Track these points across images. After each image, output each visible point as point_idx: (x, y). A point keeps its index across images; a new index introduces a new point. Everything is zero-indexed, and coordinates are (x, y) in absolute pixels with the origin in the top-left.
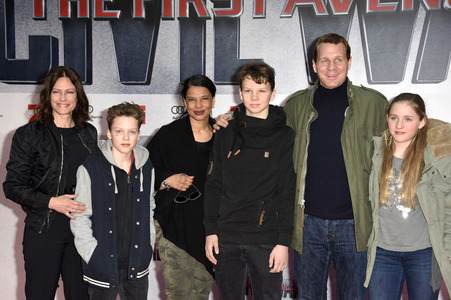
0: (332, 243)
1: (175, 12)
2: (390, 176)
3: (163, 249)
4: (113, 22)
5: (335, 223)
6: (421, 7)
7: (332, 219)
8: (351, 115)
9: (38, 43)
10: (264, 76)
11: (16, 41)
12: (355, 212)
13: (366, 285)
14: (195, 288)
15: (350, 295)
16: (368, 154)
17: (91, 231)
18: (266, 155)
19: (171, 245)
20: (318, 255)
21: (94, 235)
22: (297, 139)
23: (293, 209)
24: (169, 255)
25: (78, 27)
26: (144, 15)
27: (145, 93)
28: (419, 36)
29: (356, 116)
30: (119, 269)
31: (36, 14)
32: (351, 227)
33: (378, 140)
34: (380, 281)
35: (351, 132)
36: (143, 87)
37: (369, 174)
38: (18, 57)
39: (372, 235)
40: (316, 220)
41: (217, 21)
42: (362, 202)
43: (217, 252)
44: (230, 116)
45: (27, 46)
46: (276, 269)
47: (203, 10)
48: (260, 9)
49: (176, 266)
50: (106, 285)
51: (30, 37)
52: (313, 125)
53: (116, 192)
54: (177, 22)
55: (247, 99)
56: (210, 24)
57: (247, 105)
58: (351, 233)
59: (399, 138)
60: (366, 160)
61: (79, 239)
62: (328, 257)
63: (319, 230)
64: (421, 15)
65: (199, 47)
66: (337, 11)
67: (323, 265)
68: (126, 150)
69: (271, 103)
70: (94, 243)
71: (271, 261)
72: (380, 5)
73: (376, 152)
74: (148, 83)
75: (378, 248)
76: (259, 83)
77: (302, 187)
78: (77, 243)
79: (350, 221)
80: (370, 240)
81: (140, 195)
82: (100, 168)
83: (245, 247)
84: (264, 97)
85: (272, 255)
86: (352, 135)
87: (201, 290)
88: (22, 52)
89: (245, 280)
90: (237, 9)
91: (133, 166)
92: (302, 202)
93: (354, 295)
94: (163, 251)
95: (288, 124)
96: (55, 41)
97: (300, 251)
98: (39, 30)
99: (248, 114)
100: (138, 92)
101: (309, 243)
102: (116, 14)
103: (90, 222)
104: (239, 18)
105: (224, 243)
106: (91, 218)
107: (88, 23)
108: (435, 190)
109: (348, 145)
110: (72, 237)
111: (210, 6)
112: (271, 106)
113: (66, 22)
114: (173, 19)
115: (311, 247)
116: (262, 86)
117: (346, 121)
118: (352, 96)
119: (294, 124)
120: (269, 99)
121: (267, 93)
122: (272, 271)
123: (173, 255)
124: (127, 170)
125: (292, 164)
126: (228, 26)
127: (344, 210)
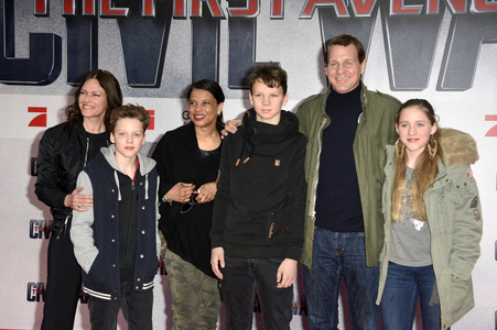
0: (342, 257)
1: (188, 10)
2: (403, 187)
3: (169, 261)
4: (121, 20)
5: (345, 236)
6: (447, 10)
7: (341, 231)
8: (365, 122)
9: (40, 42)
10: (276, 79)
11: (16, 38)
12: (366, 224)
13: (378, 303)
14: (203, 302)
15: (362, 313)
16: (381, 163)
17: (92, 240)
18: (277, 163)
19: (176, 257)
20: (327, 269)
21: (95, 244)
22: (309, 147)
23: (304, 221)
24: (175, 268)
25: (83, 26)
26: (154, 14)
27: (154, 96)
28: (445, 41)
29: (369, 122)
30: (122, 281)
31: (37, 11)
32: (362, 241)
33: (391, 149)
34: (392, 299)
35: (364, 139)
36: (152, 90)
37: (382, 185)
38: (17, 56)
39: (384, 250)
40: (326, 232)
41: (231, 21)
42: (374, 214)
43: (223, 266)
44: (240, 122)
45: (27, 44)
46: (285, 283)
47: (217, 9)
48: (277, 9)
49: (182, 279)
50: (107, 297)
51: (31, 34)
52: (325, 132)
53: (120, 199)
54: (189, 21)
55: (258, 104)
56: (224, 25)
57: (258, 110)
58: (361, 247)
59: (412, 146)
60: (380, 169)
61: (79, 248)
62: (338, 272)
63: (328, 243)
64: (447, 19)
65: (212, 49)
66: (359, 13)
67: (333, 279)
68: (130, 153)
69: (283, 108)
70: (95, 252)
71: (279, 276)
72: (404, 7)
73: (389, 161)
74: (158, 86)
75: (390, 262)
76: (271, 86)
77: (313, 199)
78: (77, 253)
79: (361, 234)
80: (382, 255)
81: (145, 202)
82: (102, 173)
83: (253, 261)
84: (275, 101)
85: (280, 269)
86: (365, 143)
87: (209, 304)
88: (22, 51)
89: (253, 295)
90: (254, 8)
91: (138, 172)
92: (313, 213)
93: (367, 313)
94: (169, 264)
95: (301, 130)
96: (58, 39)
97: (309, 266)
98: (41, 26)
99: (259, 119)
100: (147, 96)
101: (318, 257)
102: (124, 12)
103: (92, 230)
104: (255, 19)
105: (231, 257)
106: (93, 226)
107: (94, 20)
108: (445, 200)
109: (361, 153)
110: (71, 246)
111: (224, 5)
112: (283, 111)
113: (70, 20)
114: (185, 18)
115: (320, 260)
116: (274, 90)
117: (359, 128)
118: (366, 102)
119: (306, 131)
120: (281, 104)
121: (280, 98)
122: (279, 286)
123: (180, 268)
124: (132, 177)
125: (303, 173)
126: (244, 27)
127: (355, 222)
